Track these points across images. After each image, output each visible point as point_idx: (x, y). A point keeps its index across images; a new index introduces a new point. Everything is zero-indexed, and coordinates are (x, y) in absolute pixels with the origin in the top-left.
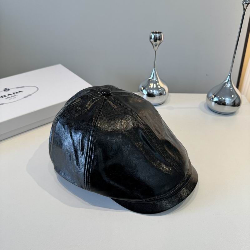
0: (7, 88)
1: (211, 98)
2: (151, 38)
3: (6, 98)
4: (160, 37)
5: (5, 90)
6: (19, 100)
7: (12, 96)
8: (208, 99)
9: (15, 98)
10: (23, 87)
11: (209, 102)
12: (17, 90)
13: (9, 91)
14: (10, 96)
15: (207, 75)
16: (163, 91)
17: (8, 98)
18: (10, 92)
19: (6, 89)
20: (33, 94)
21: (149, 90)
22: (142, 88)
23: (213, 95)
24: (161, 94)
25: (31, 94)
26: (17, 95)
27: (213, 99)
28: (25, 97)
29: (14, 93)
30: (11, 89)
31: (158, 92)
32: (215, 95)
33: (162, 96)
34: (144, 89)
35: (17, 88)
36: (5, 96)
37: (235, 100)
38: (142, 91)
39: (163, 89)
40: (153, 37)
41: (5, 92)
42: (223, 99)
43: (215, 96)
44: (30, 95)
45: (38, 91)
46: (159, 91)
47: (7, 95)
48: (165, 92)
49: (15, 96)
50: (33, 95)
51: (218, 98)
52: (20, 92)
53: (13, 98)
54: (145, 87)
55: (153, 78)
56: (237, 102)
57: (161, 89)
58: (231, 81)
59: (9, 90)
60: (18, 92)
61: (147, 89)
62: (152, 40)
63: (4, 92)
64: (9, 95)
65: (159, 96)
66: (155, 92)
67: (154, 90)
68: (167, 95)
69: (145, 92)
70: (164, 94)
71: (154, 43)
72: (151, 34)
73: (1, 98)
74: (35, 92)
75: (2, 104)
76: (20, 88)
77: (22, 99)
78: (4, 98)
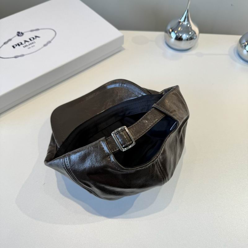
0: (20, 31)
1: (243, 45)
3: (24, 47)
5: (19, 34)
6: (40, 49)
7: (29, 43)
8: (239, 45)
9: (34, 46)
10: (38, 30)
11: (241, 49)
12: (33, 35)
13: (24, 36)
14: (27, 43)
16: (193, 35)
17: (26, 46)
19: (19, 33)
20: (52, 40)
21: (179, 34)
22: (171, 30)
24: (191, 39)
25: (50, 40)
26: (35, 42)
28: (45, 45)
29: (30, 39)
30: (25, 32)
33: (192, 41)
34: (172, 31)
35: (32, 31)
36: (22, 44)
38: (170, 33)
39: (194, 33)
41: (19, 37)
44: (50, 42)
45: (57, 36)
46: (189, 35)
47: (23, 42)
48: (196, 36)
49: (33, 43)
50: (52, 42)
52: (36, 37)
53: (32, 47)
54: (174, 29)
55: (184, 21)
57: (192, 33)
59: (22, 34)
60: (35, 37)
61: (176, 32)
63: (17, 37)
64: (25, 41)
65: (189, 42)
66: (184, 36)
67: (184, 34)
68: (197, 38)
69: (173, 35)
70: (195, 38)
73: (18, 46)
74: (54, 38)
75: (23, 55)
76: (35, 32)
77: (42, 48)
78: (21, 46)
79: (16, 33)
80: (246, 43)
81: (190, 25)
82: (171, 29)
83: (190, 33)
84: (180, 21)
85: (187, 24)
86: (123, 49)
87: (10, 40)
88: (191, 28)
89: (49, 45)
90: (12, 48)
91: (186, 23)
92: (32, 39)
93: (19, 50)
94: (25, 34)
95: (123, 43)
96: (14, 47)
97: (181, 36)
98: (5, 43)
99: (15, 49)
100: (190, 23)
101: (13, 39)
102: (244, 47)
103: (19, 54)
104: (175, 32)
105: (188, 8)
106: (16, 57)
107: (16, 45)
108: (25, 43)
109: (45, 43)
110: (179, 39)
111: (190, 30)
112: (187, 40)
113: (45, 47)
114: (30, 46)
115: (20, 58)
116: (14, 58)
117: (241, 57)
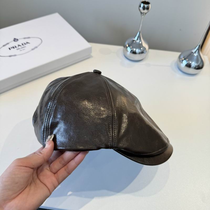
0: (16, 38)
2: (140, 6)
3: (17, 49)
4: (148, 6)
5: (15, 40)
6: (28, 52)
7: (22, 47)
8: (179, 60)
9: (24, 49)
10: (29, 38)
11: (179, 63)
12: (25, 41)
14: (20, 47)
15: (180, 30)
16: (144, 50)
17: (19, 49)
18: (20, 42)
19: (15, 39)
21: (133, 49)
22: (127, 46)
23: (184, 57)
24: (142, 52)
26: (26, 47)
27: (183, 61)
28: (33, 49)
29: (23, 44)
32: (185, 58)
33: (143, 55)
34: (129, 46)
35: (25, 38)
36: (16, 47)
37: (200, 64)
38: (127, 48)
39: (144, 48)
40: (142, 5)
42: (190, 62)
43: (185, 59)
44: (36, 47)
45: (43, 43)
47: (17, 46)
48: (146, 51)
49: (24, 47)
50: (38, 47)
51: (187, 61)
52: (27, 43)
53: (23, 50)
55: (137, 39)
56: (201, 66)
58: (199, 50)
59: (17, 40)
60: (26, 43)
62: (141, 9)
64: (19, 45)
65: (140, 55)
66: (138, 51)
67: (137, 49)
68: (147, 53)
69: (129, 49)
70: (145, 52)
71: (143, 11)
72: (141, 3)
73: (13, 48)
74: (40, 45)
75: (15, 55)
76: (27, 39)
77: (30, 51)
78: (15, 49)
79: (13, 39)
80: (183, 59)
81: (142, 43)
82: (128, 44)
83: (142, 49)
84: (134, 39)
85: (140, 42)
86: (92, 57)
87: (8, 44)
88: (142, 45)
89: (36, 49)
90: (9, 49)
91: (138, 41)
95: (91, 52)
96: (10, 49)
97: (135, 51)
98: (4, 46)
102: (181, 61)
104: (130, 47)
105: (140, 30)
106: (10, 56)
107: (12, 48)
110: (134, 53)
111: (142, 47)
112: (139, 53)
113: (33, 51)
114: (22, 49)
115: (13, 57)
117: (180, 69)
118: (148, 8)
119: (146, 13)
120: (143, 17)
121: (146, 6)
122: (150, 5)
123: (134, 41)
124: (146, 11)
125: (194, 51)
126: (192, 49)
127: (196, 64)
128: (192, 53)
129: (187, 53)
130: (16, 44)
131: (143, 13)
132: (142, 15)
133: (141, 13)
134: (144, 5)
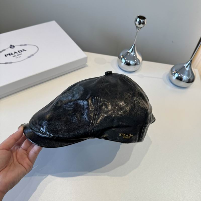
0: (13, 45)
2: (136, 20)
3: (13, 56)
4: (144, 21)
5: (12, 47)
6: (24, 60)
7: (18, 54)
8: (171, 72)
9: (21, 57)
10: (25, 45)
11: (171, 75)
12: (21, 48)
13: (15, 48)
14: (16, 54)
16: (138, 62)
17: (14, 56)
19: (11, 45)
20: (34, 54)
21: (127, 60)
22: (122, 57)
23: (176, 71)
24: (136, 64)
25: (33, 53)
26: (22, 54)
28: (29, 57)
29: (19, 52)
30: (16, 46)
31: (133, 63)
32: (177, 71)
33: (136, 66)
34: (123, 58)
35: (21, 45)
36: (12, 54)
37: (191, 78)
38: (121, 59)
39: (138, 60)
40: (138, 20)
42: (182, 76)
43: (177, 73)
44: (33, 55)
45: (38, 52)
46: (134, 61)
47: (13, 53)
48: (140, 63)
49: (20, 55)
50: (35, 55)
51: (179, 74)
52: (23, 50)
53: (19, 57)
57: (137, 60)
58: (191, 65)
59: (14, 47)
60: (22, 50)
61: (125, 59)
62: (137, 23)
63: (10, 49)
64: (15, 52)
65: (134, 66)
66: (131, 62)
67: (131, 61)
69: (123, 60)
70: (139, 64)
71: (138, 26)
72: (137, 18)
73: (9, 55)
74: (36, 53)
75: (11, 63)
76: (23, 46)
77: (26, 59)
78: (12, 55)
79: (9, 46)
80: (175, 72)
81: (136, 55)
82: (123, 56)
83: (136, 61)
84: (128, 51)
85: (134, 54)
87: (4, 50)
88: (136, 57)
89: (32, 57)
90: (5, 56)
91: (132, 54)
92: (20, 51)
93: (10, 58)
94: (16, 47)
96: (6, 56)
97: (129, 62)
99: (6, 57)
100: (136, 53)
101: (6, 50)
102: (173, 74)
103: (9, 62)
105: (135, 43)
106: (6, 63)
107: (8, 55)
108: (14, 54)
109: (29, 55)
110: (128, 64)
111: (136, 58)
114: (18, 56)
115: (9, 64)
116: (4, 64)
117: (171, 81)
118: (143, 23)
119: (141, 28)
120: (138, 31)
121: (142, 21)
122: (146, 20)
123: (128, 53)
124: (141, 25)
125: (186, 65)
126: (184, 64)
127: (187, 78)
128: (184, 67)
129: (179, 67)
130: (12, 51)
131: (139, 27)
132: (138, 29)
133: (137, 27)
134: (140, 20)
